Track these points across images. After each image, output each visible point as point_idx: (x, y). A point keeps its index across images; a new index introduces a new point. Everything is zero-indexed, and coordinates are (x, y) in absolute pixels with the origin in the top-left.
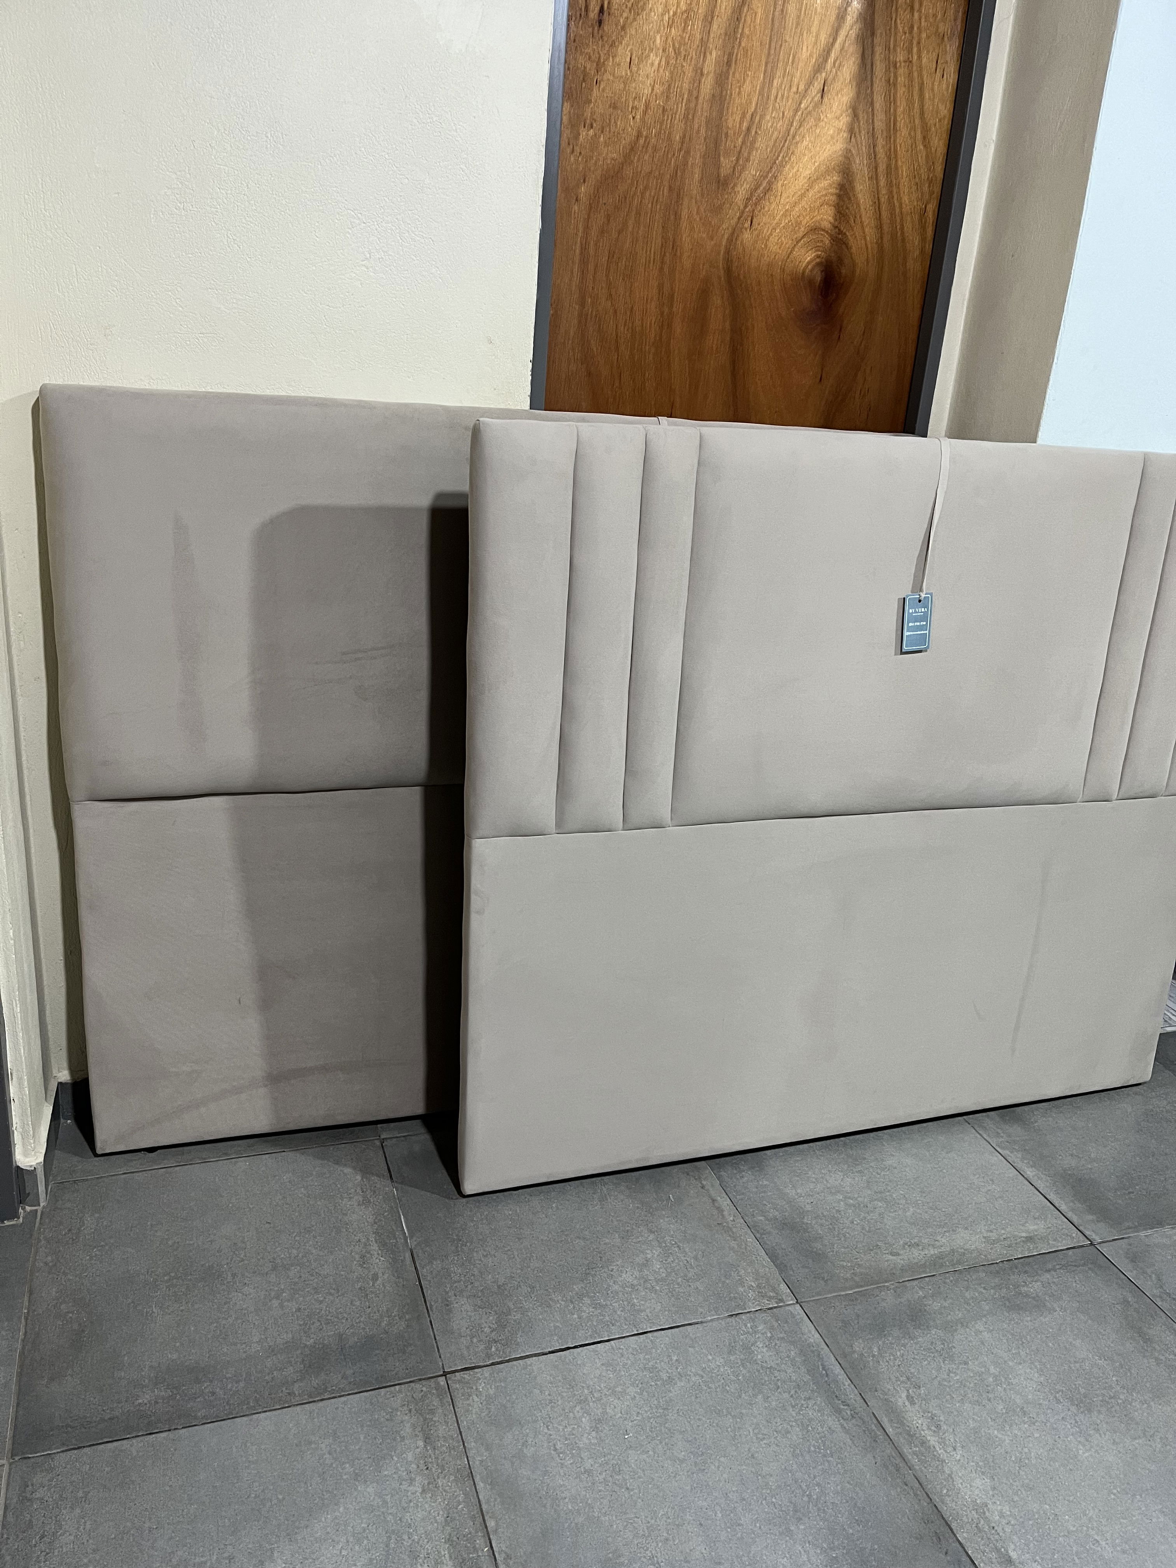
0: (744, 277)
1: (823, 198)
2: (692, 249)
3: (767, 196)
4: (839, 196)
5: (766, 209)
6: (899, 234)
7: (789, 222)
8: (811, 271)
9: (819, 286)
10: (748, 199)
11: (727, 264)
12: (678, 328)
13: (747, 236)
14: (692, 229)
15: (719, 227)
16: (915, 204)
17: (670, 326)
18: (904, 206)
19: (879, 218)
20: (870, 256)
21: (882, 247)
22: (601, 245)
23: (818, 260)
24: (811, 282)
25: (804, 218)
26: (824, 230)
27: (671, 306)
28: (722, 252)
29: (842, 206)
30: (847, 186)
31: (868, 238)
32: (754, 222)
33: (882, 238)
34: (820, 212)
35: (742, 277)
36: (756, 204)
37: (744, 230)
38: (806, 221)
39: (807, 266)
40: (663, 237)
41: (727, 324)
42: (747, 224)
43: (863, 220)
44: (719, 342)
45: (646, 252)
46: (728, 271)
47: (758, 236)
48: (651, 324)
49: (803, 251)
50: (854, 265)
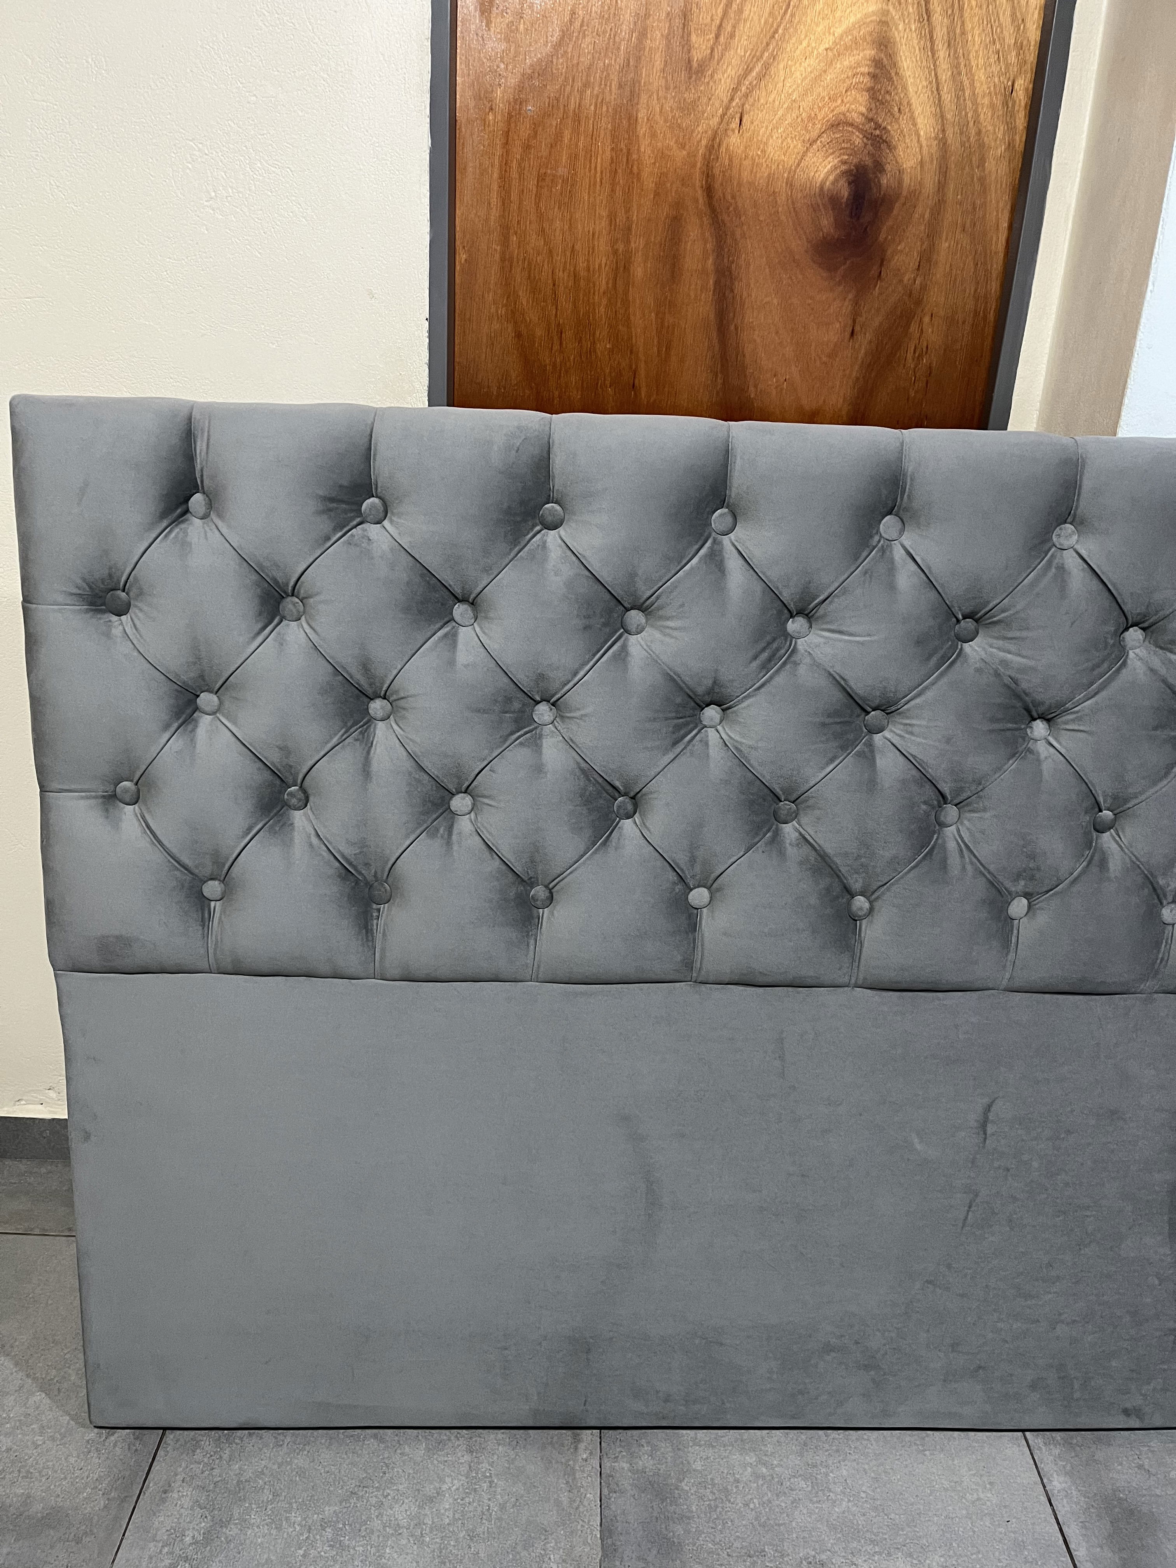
0: (733, 197)
1: (848, 82)
2: (654, 163)
3: (763, 83)
4: (874, 77)
5: (762, 101)
6: (971, 124)
7: (797, 117)
8: (833, 183)
9: (847, 205)
10: (735, 90)
11: (707, 181)
12: (638, 271)
13: (734, 141)
14: (654, 135)
15: (693, 131)
16: (996, 80)
17: (626, 269)
18: (977, 84)
19: (939, 103)
20: (927, 158)
21: (945, 144)
22: (527, 166)
23: (844, 168)
24: (833, 200)
25: (820, 109)
26: (852, 125)
27: (628, 242)
28: (699, 165)
29: (879, 91)
30: (885, 61)
31: (922, 133)
32: (744, 120)
33: (944, 131)
34: (845, 100)
35: (729, 197)
36: (746, 96)
37: (730, 133)
38: (826, 114)
39: (826, 178)
40: (612, 149)
41: (710, 261)
42: (734, 125)
43: (914, 106)
44: (699, 287)
45: (590, 171)
46: (709, 190)
47: (751, 139)
48: (600, 265)
49: (820, 155)
50: (901, 172)
